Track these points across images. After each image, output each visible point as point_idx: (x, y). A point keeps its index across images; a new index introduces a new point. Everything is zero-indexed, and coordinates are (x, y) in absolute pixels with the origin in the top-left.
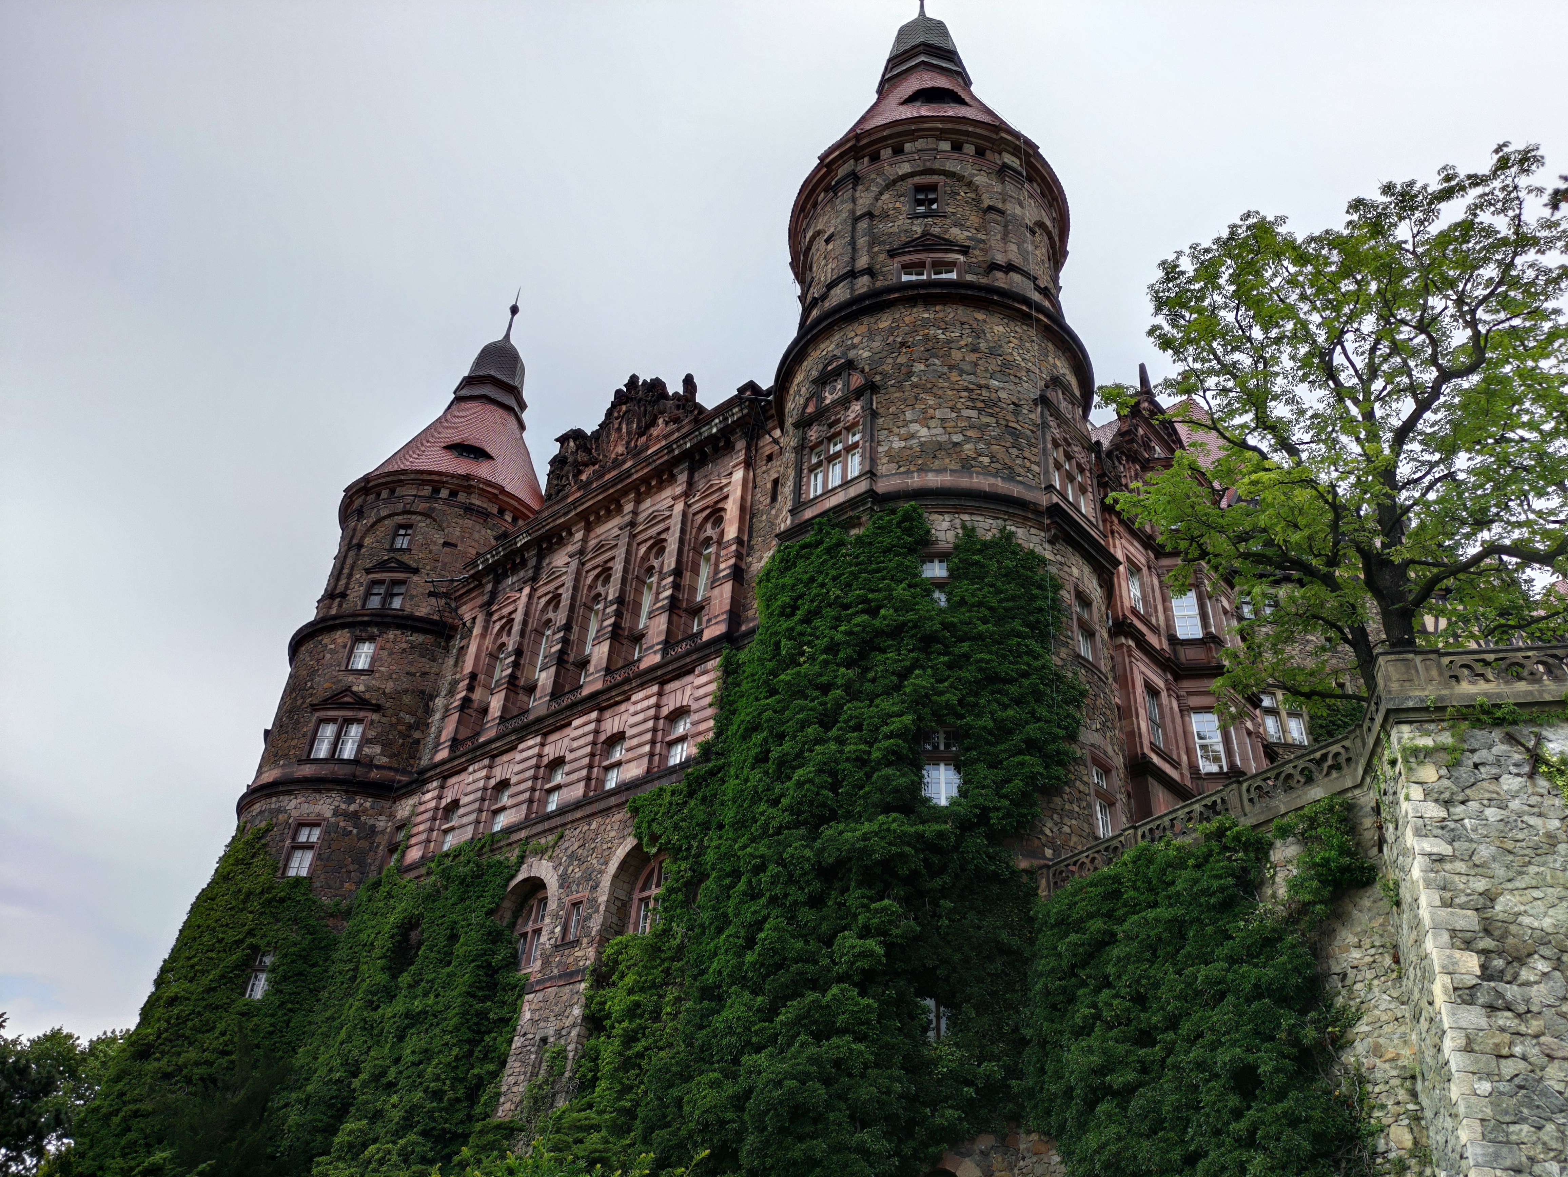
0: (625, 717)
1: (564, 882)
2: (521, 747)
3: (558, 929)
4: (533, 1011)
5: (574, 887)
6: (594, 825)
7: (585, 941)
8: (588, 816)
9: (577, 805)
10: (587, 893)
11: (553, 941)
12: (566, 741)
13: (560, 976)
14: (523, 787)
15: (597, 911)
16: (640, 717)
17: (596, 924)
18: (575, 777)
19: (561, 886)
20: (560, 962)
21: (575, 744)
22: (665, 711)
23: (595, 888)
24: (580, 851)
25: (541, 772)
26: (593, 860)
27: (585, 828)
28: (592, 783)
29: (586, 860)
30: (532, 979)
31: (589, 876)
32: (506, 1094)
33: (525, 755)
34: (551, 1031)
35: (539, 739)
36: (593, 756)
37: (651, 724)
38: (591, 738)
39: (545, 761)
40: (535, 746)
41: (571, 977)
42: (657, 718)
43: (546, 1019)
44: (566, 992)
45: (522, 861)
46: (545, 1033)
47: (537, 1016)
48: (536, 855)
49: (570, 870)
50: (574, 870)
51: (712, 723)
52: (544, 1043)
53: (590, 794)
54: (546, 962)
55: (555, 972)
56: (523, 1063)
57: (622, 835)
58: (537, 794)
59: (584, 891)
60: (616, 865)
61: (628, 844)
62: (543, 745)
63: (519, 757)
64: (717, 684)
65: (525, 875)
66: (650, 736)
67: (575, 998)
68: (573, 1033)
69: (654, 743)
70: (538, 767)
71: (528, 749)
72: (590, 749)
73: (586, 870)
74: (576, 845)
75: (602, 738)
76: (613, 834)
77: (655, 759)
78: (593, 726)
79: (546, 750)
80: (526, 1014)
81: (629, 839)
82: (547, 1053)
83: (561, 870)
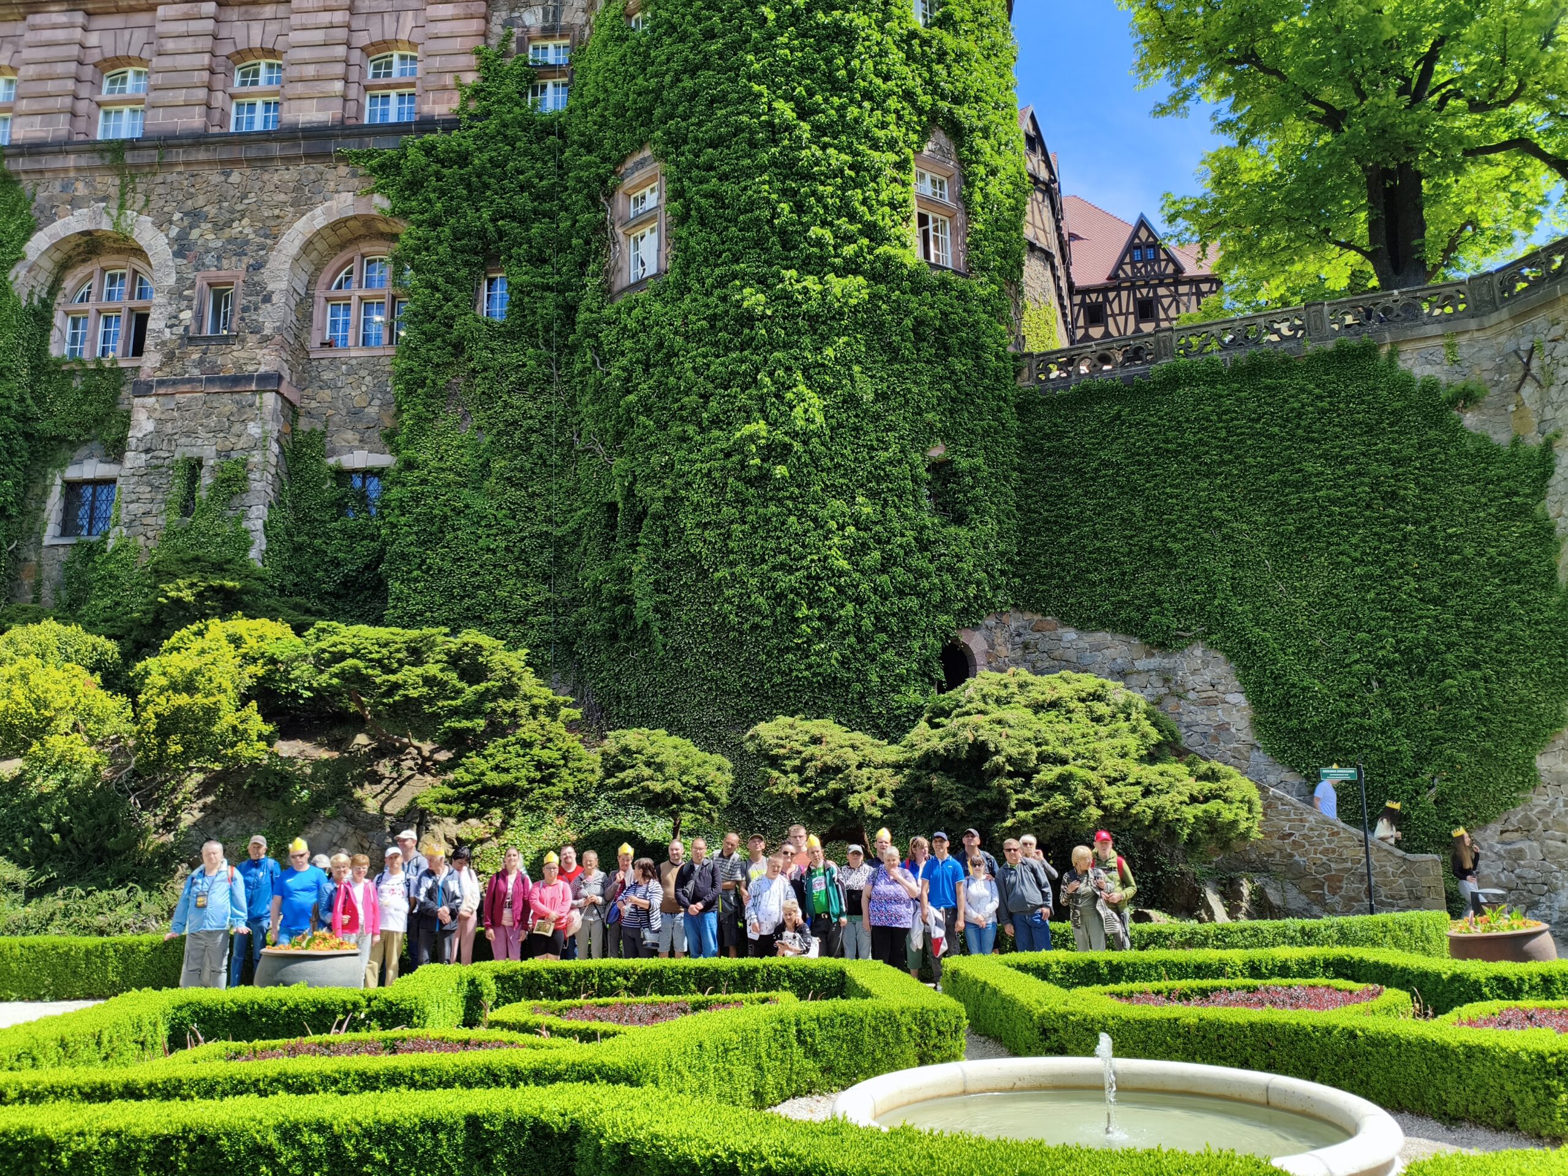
0: (273, 27)
1: (182, 248)
2: (34, 19)
3: (187, 315)
4: (159, 421)
5: (208, 260)
6: (235, 177)
7: (252, 340)
8: (222, 162)
9: (198, 140)
10: (243, 275)
11: (180, 330)
12: (140, 36)
13: (208, 380)
14: (50, 86)
15: (267, 299)
16: (318, 36)
17: (270, 318)
18: (180, 96)
19: (177, 254)
20: (201, 362)
21: (170, 45)
22: (362, 39)
23: (258, 266)
24: (211, 210)
25: (88, 72)
26: (243, 228)
27: (216, 178)
28: (217, 115)
29: (229, 224)
30: (143, 377)
31: (239, 247)
32: (129, 525)
33: (47, 35)
34: (208, 452)
35: (79, 18)
36: (212, 72)
37: (341, 51)
38: (207, 42)
39: (95, 56)
40: (72, 26)
41: (237, 381)
42: (348, 45)
43: (188, 434)
44: (226, 404)
45: (75, 203)
46: (195, 452)
47: (169, 428)
48: (105, 199)
49: (195, 234)
50: (203, 235)
51: (470, 78)
52: (194, 467)
53: (216, 130)
54: (170, 357)
55: (196, 372)
56: (155, 488)
57: (302, 203)
58: (82, 106)
59: (234, 270)
60: (298, 244)
61: (318, 218)
62: (85, 29)
63: (30, 37)
64: (476, 25)
65: (87, 226)
66: (339, 69)
67: (249, 413)
68: (256, 458)
69: (346, 81)
70: (81, 63)
71: (54, 27)
72: (206, 59)
73: (231, 240)
74: (201, 200)
75: (227, 49)
76: (282, 197)
77: (352, 106)
78: (209, 25)
79: (93, 39)
80: (143, 424)
81: (318, 210)
82: (206, 479)
83: (174, 231)
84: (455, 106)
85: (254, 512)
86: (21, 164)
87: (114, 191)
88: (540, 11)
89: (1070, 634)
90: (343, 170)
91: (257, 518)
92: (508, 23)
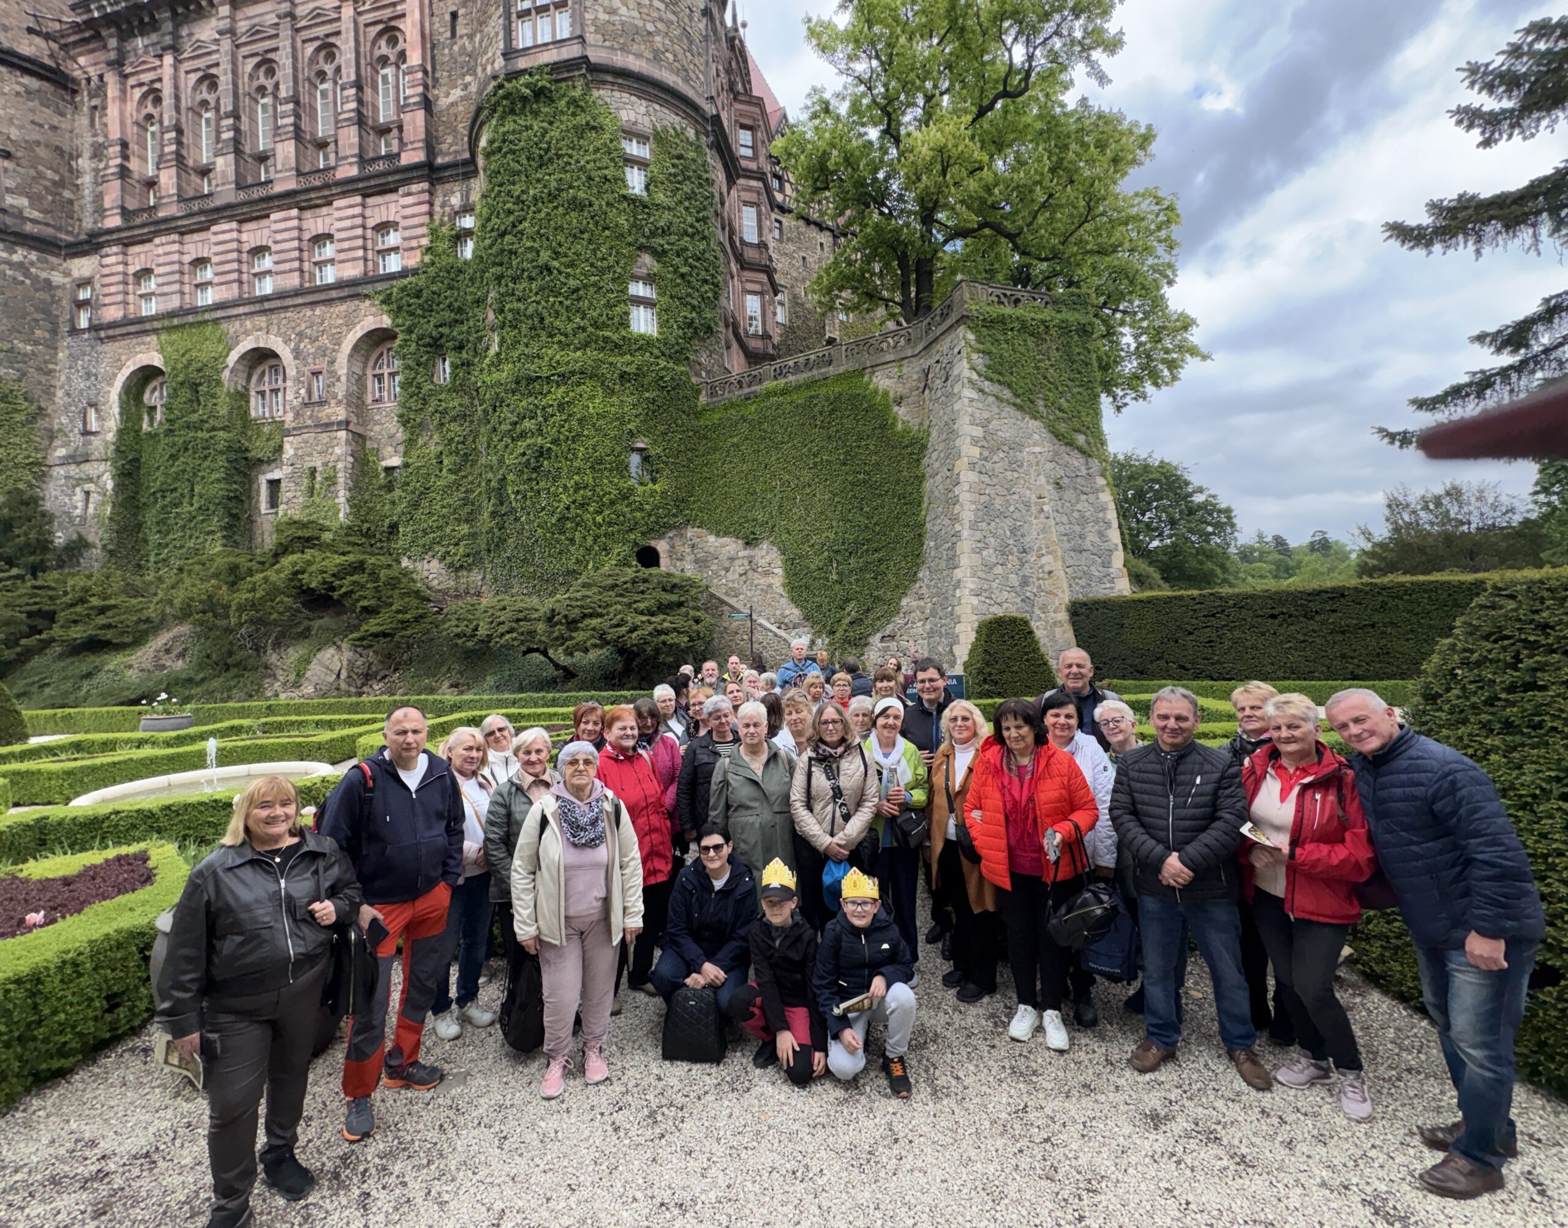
0: (328, 220)
1: (297, 354)
2: (214, 228)
3: (303, 391)
4: (296, 449)
5: (310, 360)
6: (318, 312)
7: (333, 402)
8: (309, 303)
9: (297, 293)
10: (325, 365)
11: (300, 399)
12: (266, 232)
13: (315, 426)
14: (227, 267)
15: (338, 380)
16: (348, 223)
17: (341, 390)
18: (286, 266)
19: (296, 358)
20: (311, 416)
21: (279, 237)
22: (371, 223)
23: (332, 362)
24: (309, 331)
25: (245, 256)
26: (324, 340)
27: (309, 313)
28: (307, 275)
29: (317, 339)
30: (286, 426)
31: (323, 352)
32: (287, 503)
33: (222, 237)
34: (318, 464)
35: (234, 225)
36: (301, 250)
37: (359, 232)
38: (295, 233)
39: (246, 247)
40: (231, 230)
41: (327, 427)
42: (364, 227)
43: (310, 455)
44: (324, 437)
45: (247, 333)
46: (312, 464)
47: (300, 452)
48: (260, 329)
49: (302, 345)
50: (306, 346)
51: (425, 242)
52: (313, 471)
53: (307, 285)
54: (297, 415)
55: (309, 422)
56: (297, 484)
57: (350, 325)
58: (245, 277)
59: (322, 364)
60: (350, 347)
61: (358, 332)
62: (240, 232)
63: (214, 239)
64: (425, 208)
65: (254, 346)
66: (360, 242)
67: (335, 442)
68: (340, 465)
69: (365, 249)
70: (240, 252)
71: (224, 232)
72: (296, 244)
73: (319, 348)
74: (303, 326)
75: (307, 236)
76: (340, 321)
77: (370, 264)
78: (295, 223)
79: (244, 237)
80: (289, 451)
81: (358, 327)
82: (319, 478)
83: (292, 345)
84: (418, 259)
85: (341, 493)
86: (220, 314)
87: (264, 325)
88: (458, 194)
89: (712, 538)
90: (368, 303)
91: (342, 497)
92: (443, 206)
